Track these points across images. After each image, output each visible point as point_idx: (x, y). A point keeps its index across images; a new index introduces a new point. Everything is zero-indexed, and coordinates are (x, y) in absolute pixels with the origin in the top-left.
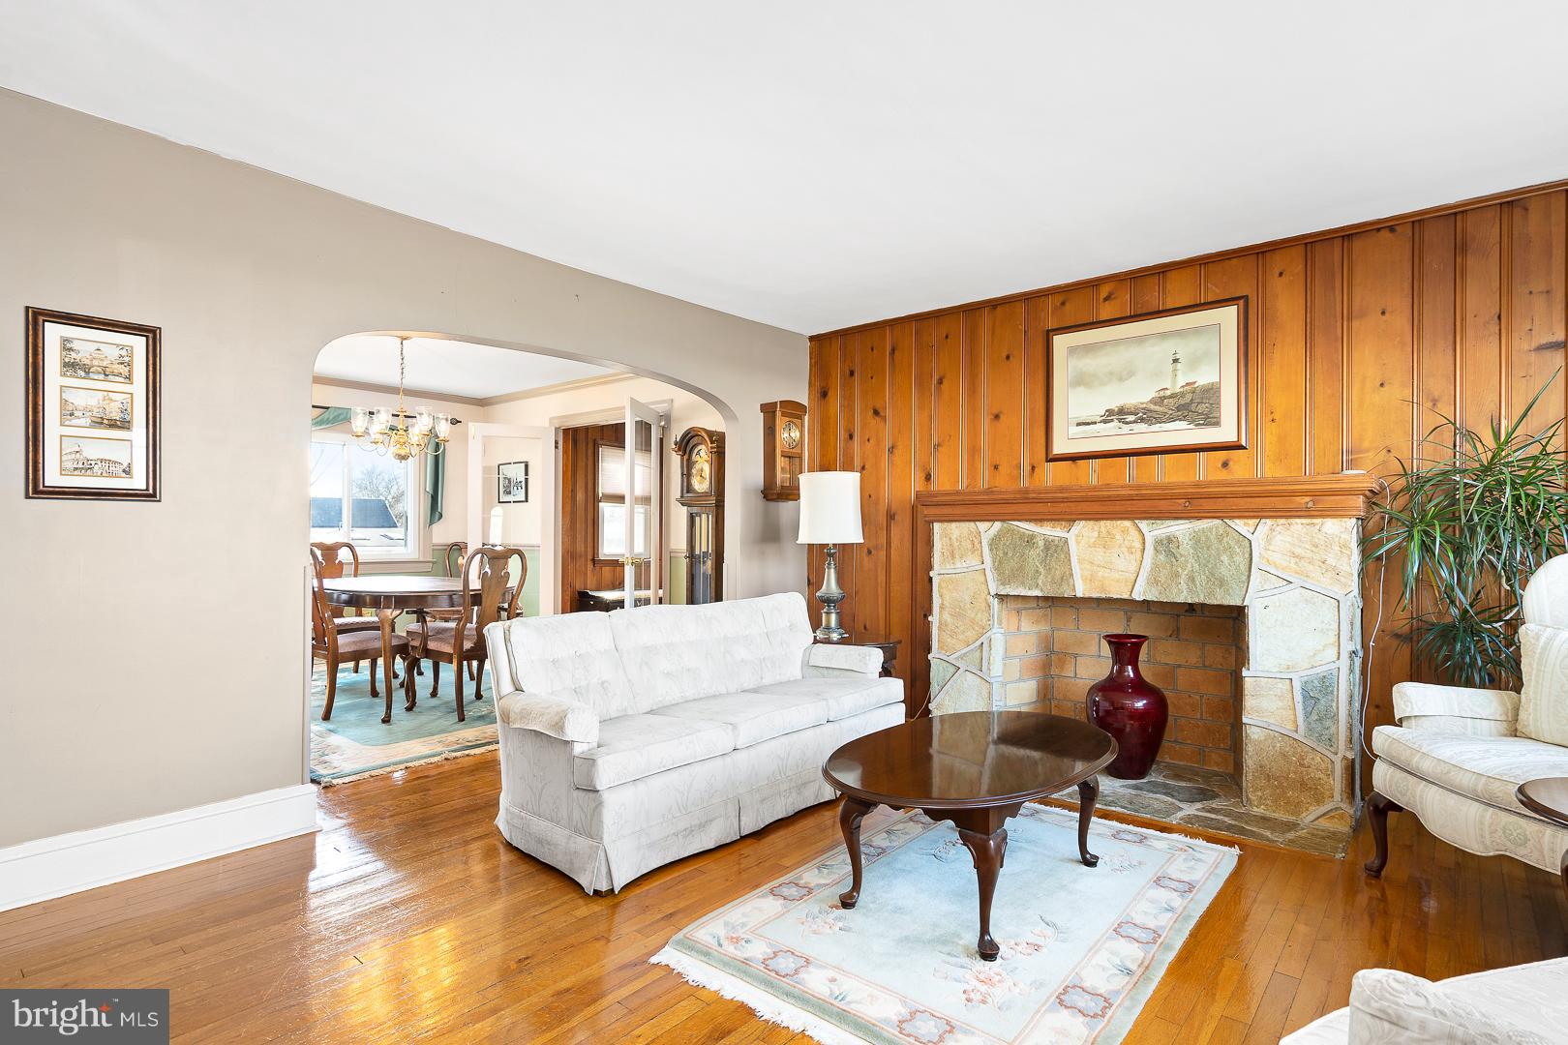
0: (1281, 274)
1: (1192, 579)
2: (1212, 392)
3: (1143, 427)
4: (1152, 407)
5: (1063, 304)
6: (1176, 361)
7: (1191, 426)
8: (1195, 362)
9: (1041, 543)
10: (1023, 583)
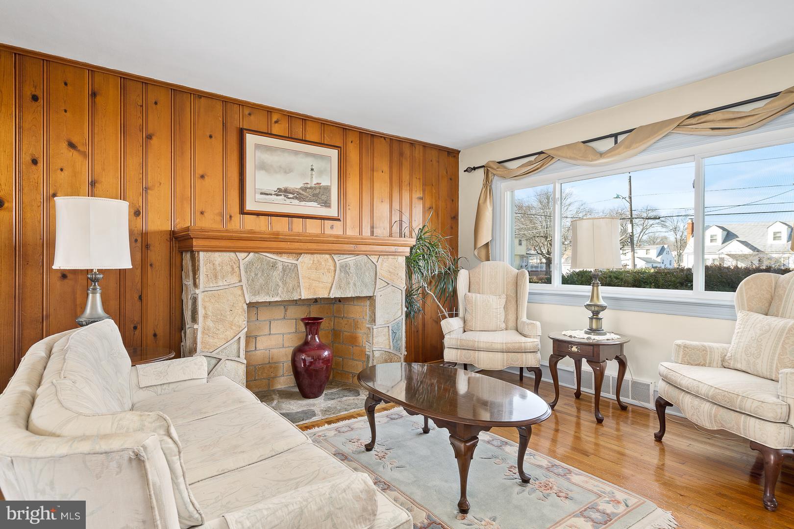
0: (352, 142)
1: (355, 285)
2: (327, 189)
3: (296, 202)
4: (301, 192)
5: (250, 114)
6: (312, 170)
7: (319, 206)
8: (321, 173)
9: (281, 267)
10: (268, 294)
